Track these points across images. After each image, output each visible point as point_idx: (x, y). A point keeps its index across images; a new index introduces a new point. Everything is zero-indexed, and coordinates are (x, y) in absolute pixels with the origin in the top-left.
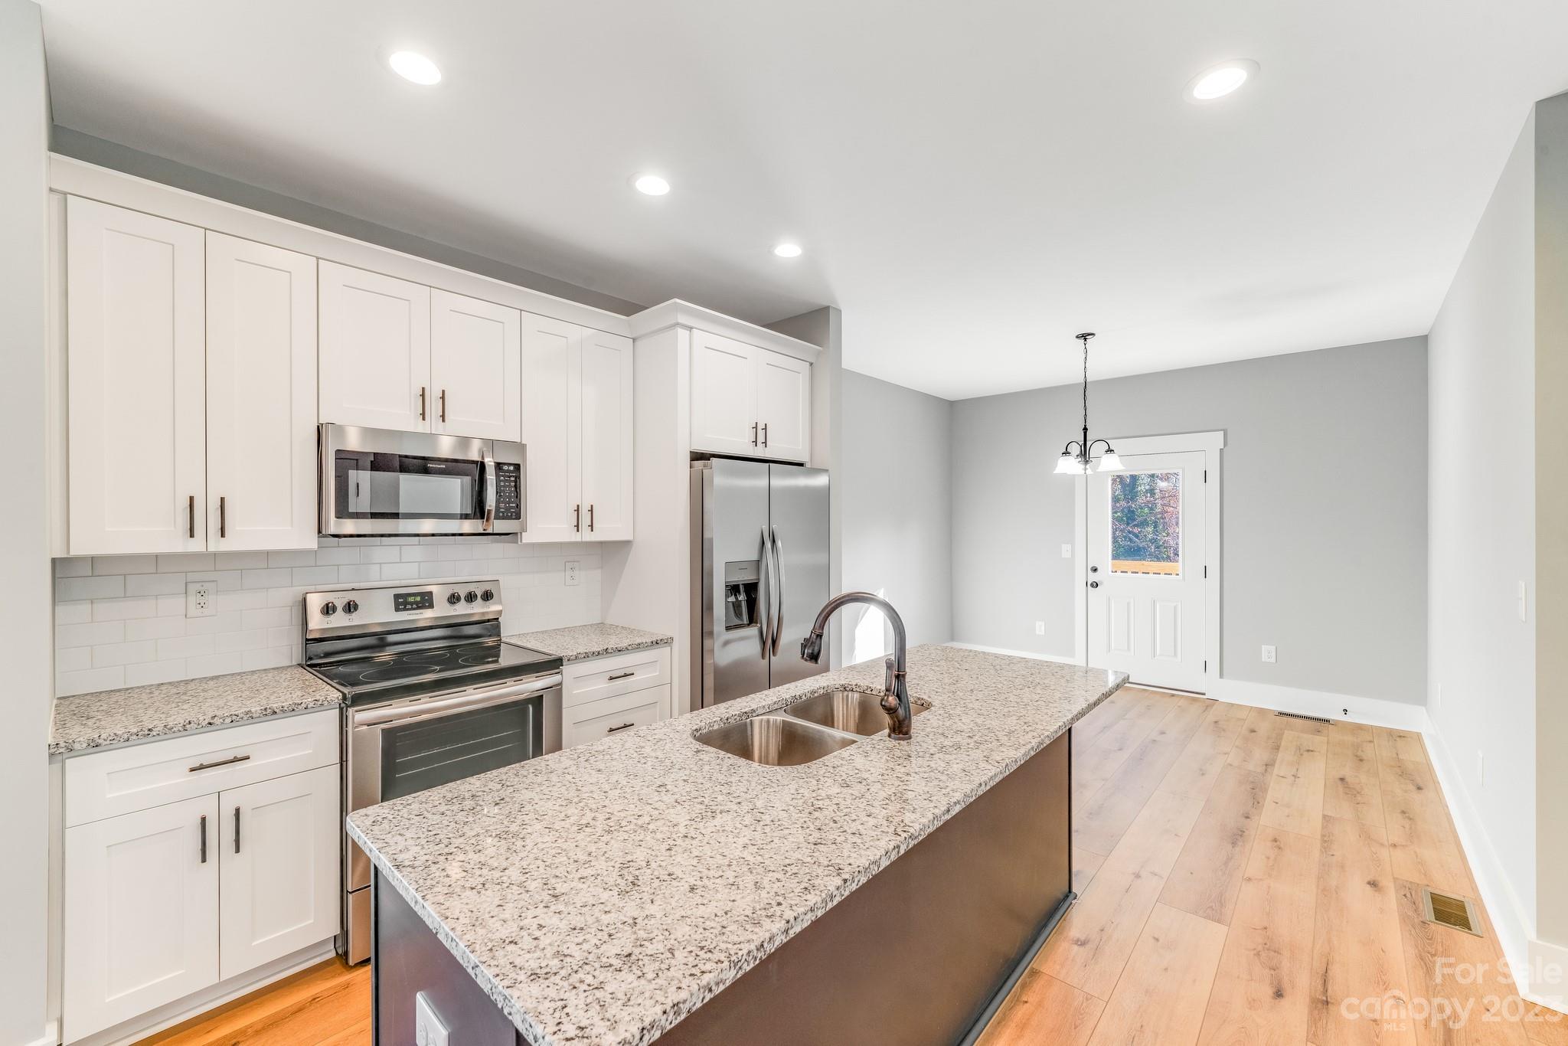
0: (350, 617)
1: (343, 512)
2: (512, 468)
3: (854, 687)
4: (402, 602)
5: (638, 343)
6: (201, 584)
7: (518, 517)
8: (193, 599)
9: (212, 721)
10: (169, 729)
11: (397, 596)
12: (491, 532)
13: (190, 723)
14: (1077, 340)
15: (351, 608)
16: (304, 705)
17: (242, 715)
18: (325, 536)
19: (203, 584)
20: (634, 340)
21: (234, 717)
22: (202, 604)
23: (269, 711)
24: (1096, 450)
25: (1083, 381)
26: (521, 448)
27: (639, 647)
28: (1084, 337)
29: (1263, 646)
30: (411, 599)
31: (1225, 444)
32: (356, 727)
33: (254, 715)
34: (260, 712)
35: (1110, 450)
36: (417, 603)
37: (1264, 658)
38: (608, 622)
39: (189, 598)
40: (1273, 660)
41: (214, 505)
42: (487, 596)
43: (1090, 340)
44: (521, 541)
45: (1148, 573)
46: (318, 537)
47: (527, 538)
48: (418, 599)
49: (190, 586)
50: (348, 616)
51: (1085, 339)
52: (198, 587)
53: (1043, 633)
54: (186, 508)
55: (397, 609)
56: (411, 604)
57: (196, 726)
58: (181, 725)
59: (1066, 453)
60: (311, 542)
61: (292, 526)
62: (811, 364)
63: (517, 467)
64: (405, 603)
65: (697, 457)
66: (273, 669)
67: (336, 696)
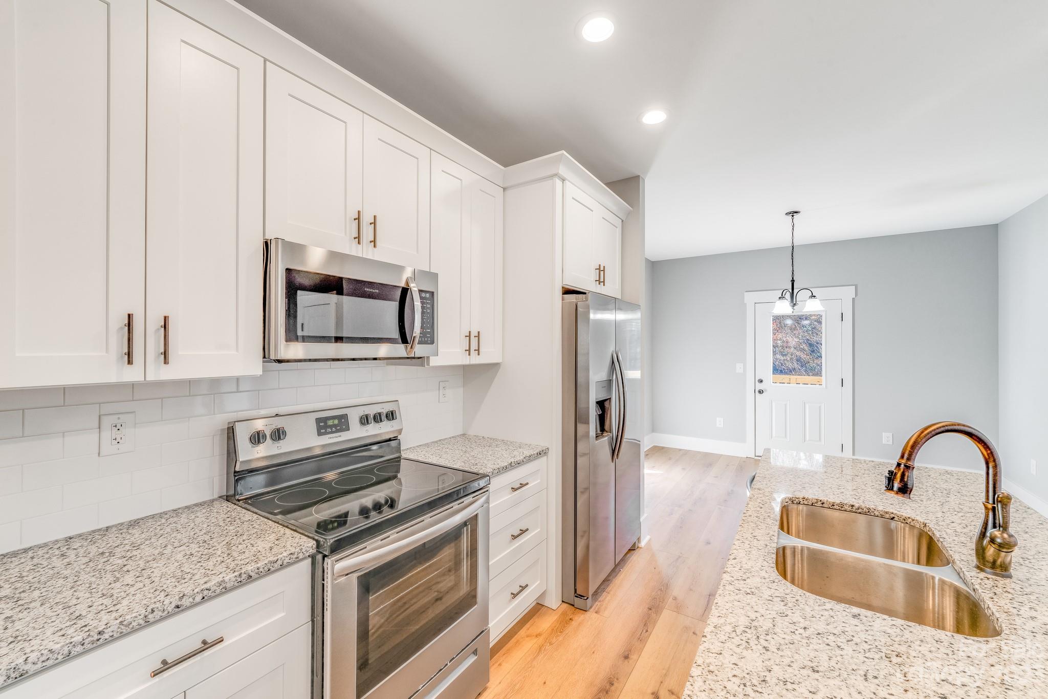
0: (278, 445)
1: (292, 335)
2: (428, 295)
3: (801, 500)
4: (324, 425)
5: (508, 192)
6: (117, 416)
7: (432, 342)
8: (107, 435)
9: (179, 603)
10: (126, 626)
11: (318, 420)
12: (413, 356)
13: (153, 611)
14: (786, 216)
15: (278, 435)
16: (279, 562)
17: (215, 588)
18: (271, 361)
19: (120, 416)
20: (504, 189)
21: (206, 592)
22: (118, 440)
23: (244, 576)
24: (802, 296)
25: (791, 245)
26: (434, 277)
27: (530, 459)
28: (794, 213)
29: (883, 433)
30: (330, 423)
31: (856, 294)
32: (336, 579)
33: (228, 585)
34: (234, 579)
35: (813, 296)
36: (335, 426)
37: (884, 442)
38: (471, 432)
39: (103, 434)
40: (891, 443)
41: (155, 323)
42: (391, 416)
43: (796, 216)
44: (428, 364)
45: (807, 384)
46: (264, 362)
47: (434, 361)
48: (336, 422)
49: (104, 419)
50: (277, 444)
51: (793, 216)
52: (113, 419)
53: (722, 426)
54: (121, 328)
55: (320, 434)
56: (331, 427)
57: (160, 613)
58: (142, 616)
59: (782, 298)
60: (255, 367)
61: (237, 350)
62: (622, 221)
63: (432, 293)
64: (326, 427)
65: (567, 292)
66: (196, 505)
67: (310, 545)
